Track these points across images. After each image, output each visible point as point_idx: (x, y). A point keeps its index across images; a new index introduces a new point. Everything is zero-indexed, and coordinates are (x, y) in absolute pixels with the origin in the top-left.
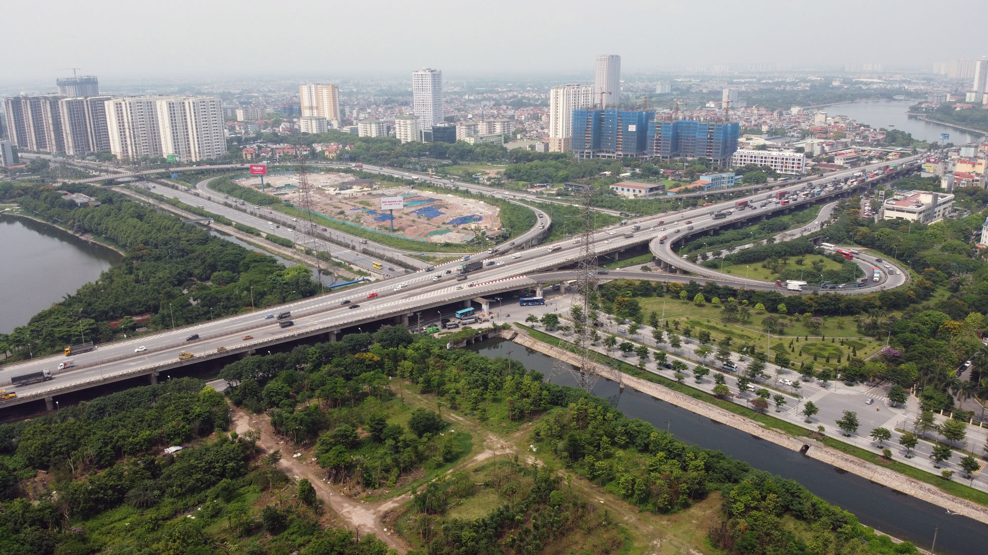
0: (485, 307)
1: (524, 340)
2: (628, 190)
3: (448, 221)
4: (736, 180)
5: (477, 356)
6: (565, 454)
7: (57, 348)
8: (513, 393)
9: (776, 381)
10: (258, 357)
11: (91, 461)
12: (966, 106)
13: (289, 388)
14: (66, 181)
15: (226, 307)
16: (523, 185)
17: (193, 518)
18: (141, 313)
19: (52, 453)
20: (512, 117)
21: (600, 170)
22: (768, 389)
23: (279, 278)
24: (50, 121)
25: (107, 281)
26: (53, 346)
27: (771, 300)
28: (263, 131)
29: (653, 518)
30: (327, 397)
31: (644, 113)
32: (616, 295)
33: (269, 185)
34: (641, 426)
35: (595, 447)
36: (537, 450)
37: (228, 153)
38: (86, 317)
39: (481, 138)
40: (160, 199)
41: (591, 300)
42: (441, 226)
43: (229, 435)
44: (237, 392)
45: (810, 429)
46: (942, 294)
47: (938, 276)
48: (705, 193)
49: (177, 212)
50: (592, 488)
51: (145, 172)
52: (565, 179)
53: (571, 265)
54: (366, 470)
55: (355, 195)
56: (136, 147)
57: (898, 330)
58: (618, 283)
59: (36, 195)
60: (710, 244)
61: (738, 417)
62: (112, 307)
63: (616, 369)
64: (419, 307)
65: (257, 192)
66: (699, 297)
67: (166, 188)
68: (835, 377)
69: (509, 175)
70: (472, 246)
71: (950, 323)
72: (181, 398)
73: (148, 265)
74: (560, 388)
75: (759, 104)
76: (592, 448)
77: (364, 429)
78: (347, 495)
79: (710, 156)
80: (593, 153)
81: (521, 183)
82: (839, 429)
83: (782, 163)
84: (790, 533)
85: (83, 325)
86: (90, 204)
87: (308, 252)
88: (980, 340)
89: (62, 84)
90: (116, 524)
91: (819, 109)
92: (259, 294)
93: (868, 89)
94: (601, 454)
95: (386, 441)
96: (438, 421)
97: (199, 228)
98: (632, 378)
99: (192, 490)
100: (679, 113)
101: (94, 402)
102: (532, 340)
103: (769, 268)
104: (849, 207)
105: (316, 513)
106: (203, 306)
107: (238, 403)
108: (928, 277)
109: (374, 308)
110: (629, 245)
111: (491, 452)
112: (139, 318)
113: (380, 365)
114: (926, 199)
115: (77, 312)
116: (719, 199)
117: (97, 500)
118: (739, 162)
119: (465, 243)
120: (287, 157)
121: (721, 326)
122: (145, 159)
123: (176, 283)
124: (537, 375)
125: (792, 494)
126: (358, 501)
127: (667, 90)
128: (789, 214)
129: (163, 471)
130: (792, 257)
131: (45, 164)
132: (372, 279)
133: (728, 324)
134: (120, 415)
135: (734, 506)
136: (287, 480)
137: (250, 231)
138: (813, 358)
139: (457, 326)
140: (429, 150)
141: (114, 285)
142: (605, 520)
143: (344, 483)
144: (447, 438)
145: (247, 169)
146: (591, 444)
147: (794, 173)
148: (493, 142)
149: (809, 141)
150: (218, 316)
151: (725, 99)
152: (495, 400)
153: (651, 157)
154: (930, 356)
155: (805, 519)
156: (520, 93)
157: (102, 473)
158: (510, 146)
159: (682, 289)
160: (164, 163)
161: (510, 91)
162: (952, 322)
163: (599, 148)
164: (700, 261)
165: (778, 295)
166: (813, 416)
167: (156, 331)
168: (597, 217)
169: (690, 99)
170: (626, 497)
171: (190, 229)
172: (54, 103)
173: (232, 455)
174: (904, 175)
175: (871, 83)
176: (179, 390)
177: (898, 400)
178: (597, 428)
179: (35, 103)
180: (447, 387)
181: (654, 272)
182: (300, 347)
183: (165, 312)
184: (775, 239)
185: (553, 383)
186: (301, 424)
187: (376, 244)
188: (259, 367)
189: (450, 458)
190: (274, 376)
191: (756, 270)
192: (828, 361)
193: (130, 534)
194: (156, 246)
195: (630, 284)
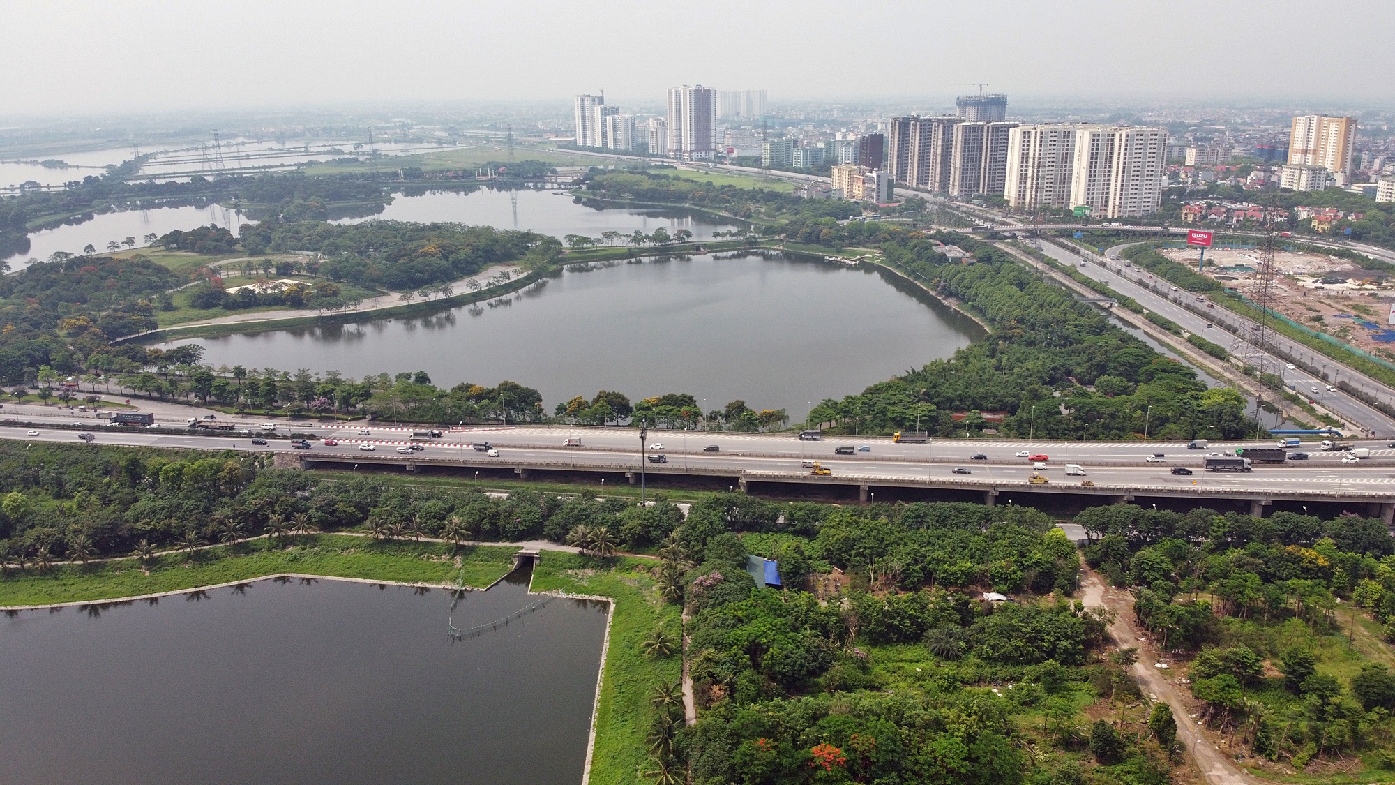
7: (887, 430)
10: (1136, 508)
11: (894, 576)
13: (1171, 566)
14: (942, 228)
15: (1107, 427)
17: (1000, 695)
18: (993, 411)
19: (853, 552)
23: (1194, 402)
24: (939, 151)
25: (962, 362)
26: (882, 427)
28: (1220, 182)
30: (1226, 597)
33: (1210, 263)
37: (1160, 210)
38: (927, 401)
40: (1052, 264)
43: (1072, 603)
44: (1096, 548)
49: (1070, 285)
51: (1041, 227)
54: (1264, 726)
55: (1347, 293)
56: (1037, 192)
59: (904, 242)
62: (959, 395)
65: (1190, 270)
67: (1064, 250)
72: (1019, 533)
73: (1017, 350)
77: (1274, 665)
78: (1223, 752)
85: (922, 409)
86: (964, 261)
87: (1248, 372)
89: (963, 103)
90: (905, 665)
92: (1159, 418)
95: (1307, 696)
97: (1095, 310)
99: (1007, 659)
101: (914, 506)
105: (1170, 759)
106: (1075, 419)
107: (1094, 564)
109: (1337, 480)
112: (990, 416)
113: (1325, 574)
115: (919, 392)
117: (890, 626)
120: (1247, 224)
122: (1045, 208)
123: (1048, 380)
126: (1239, 768)
129: (976, 620)
131: (922, 203)
132: (1345, 433)
134: (939, 532)
136: (1138, 695)
137: (1166, 326)
141: (970, 368)
143: (1223, 732)
145: (1183, 235)
150: (1094, 437)
157: (904, 596)
160: (1069, 216)
167: (1007, 438)
171: (1082, 310)
172: (948, 127)
173: (1069, 631)
176: (1020, 523)
179: (926, 126)
182: (1202, 510)
183: (1025, 416)
186: (1177, 623)
187: (1366, 379)
188: (1134, 522)
190: (1153, 542)
193: (918, 684)
194: (1033, 327)
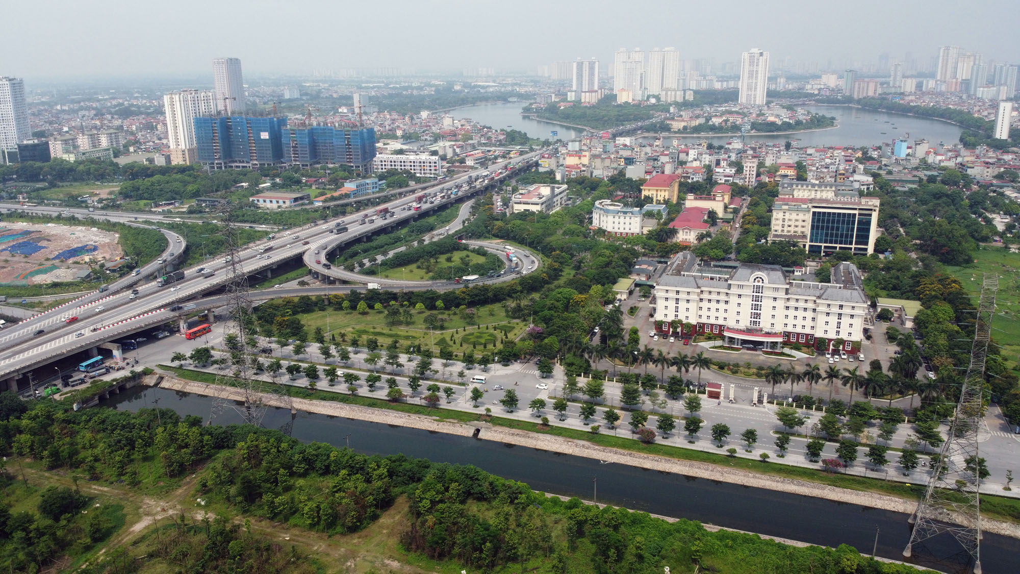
0: (117, 353)
1: (172, 383)
2: (271, 202)
3: (52, 256)
4: (380, 185)
5: (114, 412)
6: (240, 499)
8: (168, 446)
9: (444, 374)
12: (568, 105)
16: (145, 205)
20: (120, 128)
21: (236, 182)
22: (437, 383)
27: (429, 298)
29: (343, 540)
31: (275, 119)
32: (275, 315)
34: (319, 448)
35: (272, 483)
36: (206, 503)
39: (84, 154)
41: (247, 325)
42: (45, 262)
45: (479, 413)
46: (568, 273)
47: (563, 257)
48: (352, 200)
50: (274, 527)
52: (196, 195)
53: (217, 290)
57: (538, 310)
58: (274, 302)
60: (365, 251)
61: (413, 416)
63: (285, 394)
64: (29, 366)
66: (362, 305)
68: (494, 360)
69: (125, 195)
70: (89, 282)
71: (578, 297)
74: (224, 429)
75: (391, 108)
76: (269, 485)
79: (350, 162)
80: (225, 163)
81: (142, 202)
82: (503, 407)
83: (420, 166)
84: (474, 516)
88: (603, 308)
91: (446, 112)
93: (486, 92)
94: (280, 489)
96: (77, 497)
98: (304, 400)
100: (313, 118)
102: (183, 381)
103: (423, 269)
104: (484, 204)
108: (556, 259)
110: (281, 260)
111: (150, 518)
114: (545, 191)
116: (367, 205)
118: (380, 167)
119: (79, 279)
121: (386, 331)
124: (195, 419)
125: (471, 478)
127: (296, 95)
128: (433, 215)
130: (442, 256)
133: (393, 328)
135: (420, 505)
138: (472, 346)
139: (82, 381)
140: (17, 173)
142: (294, 556)
144: (92, 515)
146: (267, 481)
147: (432, 176)
148: (99, 158)
149: (441, 143)
151: (356, 104)
152: (145, 459)
153: (291, 165)
154: (566, 328)
155: (485, 500)
156: (127, 100)
158: (122, 161)
159: (343, 300)
161: (114, 98)
162: (580, 296)
163: (231, 157)
164: (357, 269)
165: (434, 293)
166: (479, 400)
168: (240, 234)
169: (321, 104)
170: (312, 526)
174: (525, 171)
175: (488, 86)
177: (546, 371)
178: (272, 463)
180: (82, 455)
181: (312, 286)
184: (424, 240)
185: (214, 425)
189: (100, 536)
191: (411, 271)
192: (485, 347)
195: (288, 302)
